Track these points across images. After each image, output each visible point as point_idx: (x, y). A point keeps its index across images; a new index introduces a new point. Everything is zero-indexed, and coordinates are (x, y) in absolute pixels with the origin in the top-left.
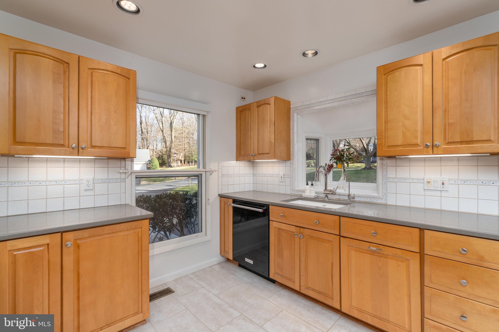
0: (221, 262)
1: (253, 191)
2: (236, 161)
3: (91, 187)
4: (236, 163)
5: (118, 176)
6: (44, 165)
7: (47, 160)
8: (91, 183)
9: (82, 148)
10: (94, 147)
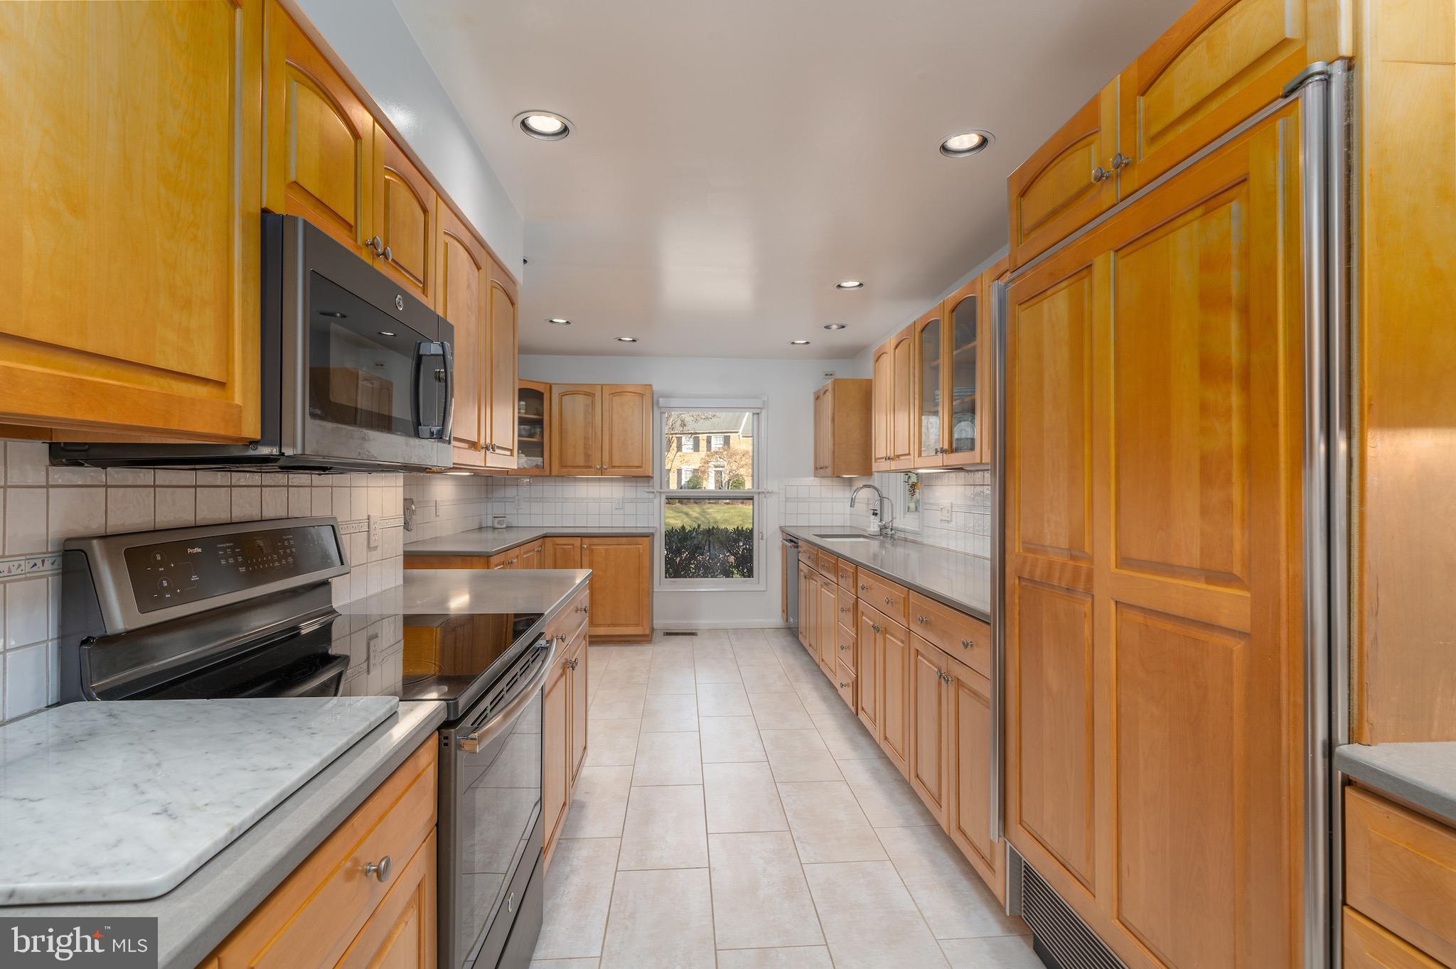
3: (622, 506)
5: (646, 495)
6: (585, 484)
7: (587, 480)
8: (621, 502)
9: (605, 469)
10: (613, 467)
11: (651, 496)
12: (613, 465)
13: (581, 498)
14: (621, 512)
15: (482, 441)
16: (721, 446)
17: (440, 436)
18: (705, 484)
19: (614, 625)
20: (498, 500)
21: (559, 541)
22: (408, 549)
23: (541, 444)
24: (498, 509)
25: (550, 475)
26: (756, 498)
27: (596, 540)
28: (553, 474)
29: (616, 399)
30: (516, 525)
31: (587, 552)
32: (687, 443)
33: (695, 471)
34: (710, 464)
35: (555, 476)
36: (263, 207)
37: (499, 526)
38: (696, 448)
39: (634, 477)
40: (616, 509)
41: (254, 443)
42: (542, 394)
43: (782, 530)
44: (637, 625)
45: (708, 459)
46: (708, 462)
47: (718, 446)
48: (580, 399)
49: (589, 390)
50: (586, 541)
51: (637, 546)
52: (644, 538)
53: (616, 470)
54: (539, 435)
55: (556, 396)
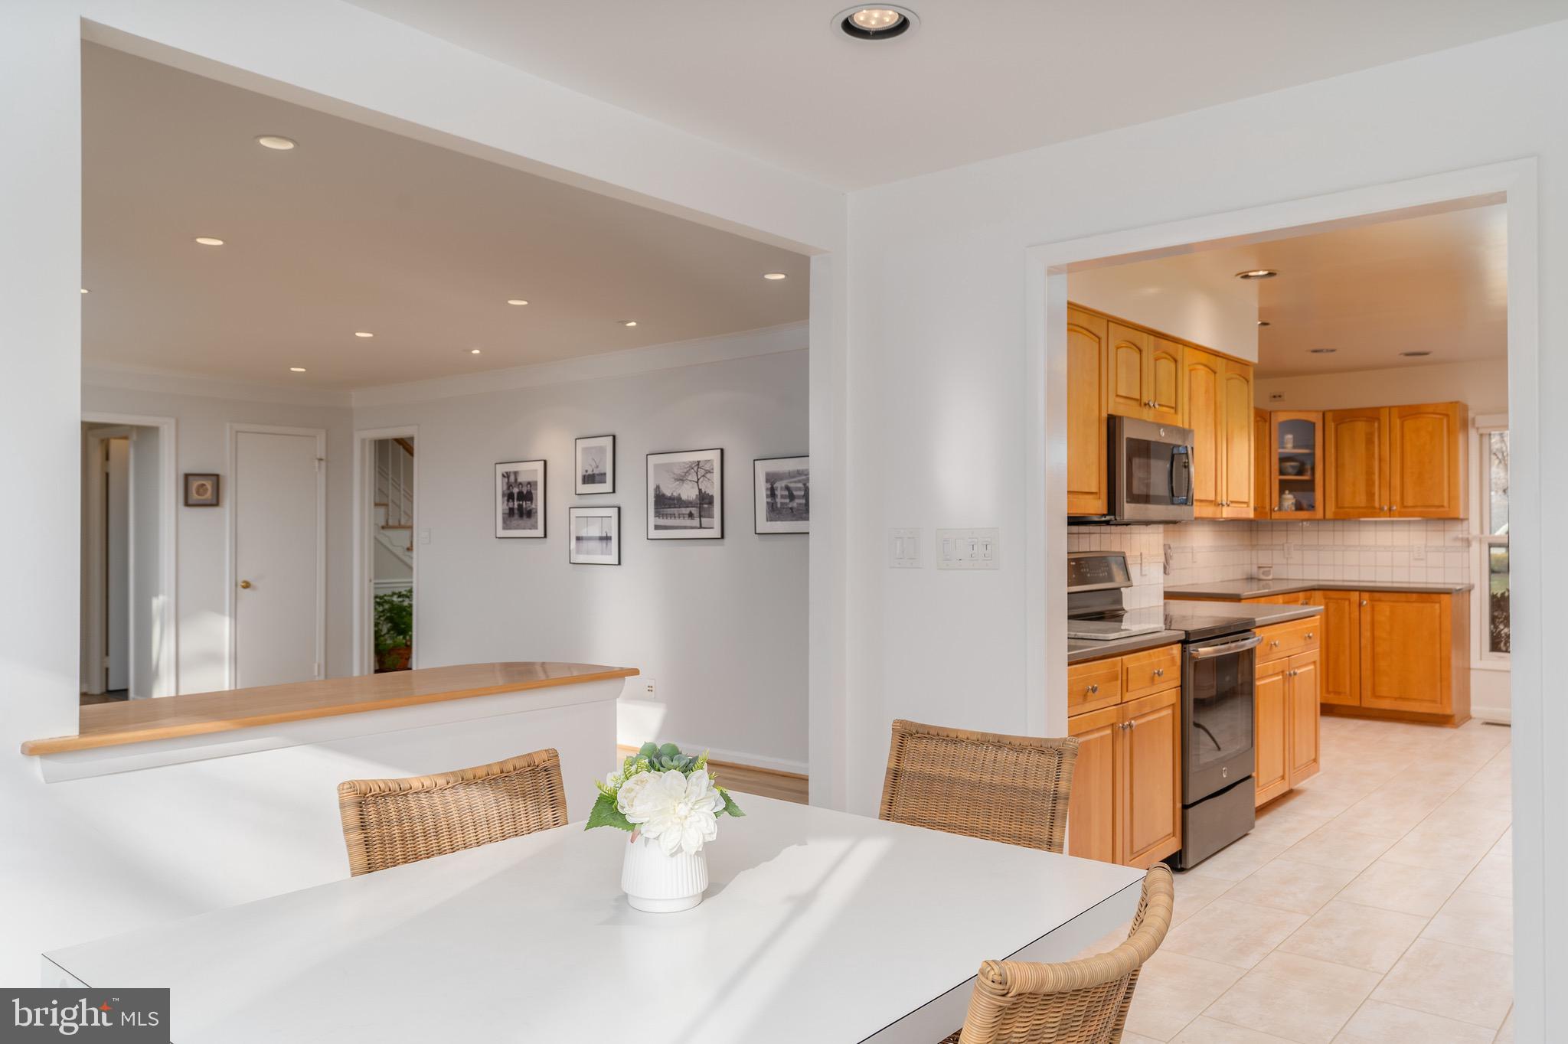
3: (1422, 557)
7: (1376, 522)
8: (1422, 551)
9: (1393, 509)
10: (1406, 507)
11: (1464, 543)
12: (1404, 505)
13: (1367, 546)
14: (1421, 563)
15: (1219, 499)
17: (1185, 503)
19: (1404, 701)
20: (1265, 547)
21: (1333, 595)
22: (1167, 590)
23: (1312, 482)
24: (1264, 558)
25: (1324, 519)
27: (1377, 595)
28: (1327, 517)
29: (1409, 424)
30: (1285, 577)
31: (1368, 609)
35: (1329, 520)
36: (1110, 413)
37: (1265, 578)
39: (1438, 518)
40: (1416, 559)
41: (1104, 515)
42: (1313, 424)
44: (1434, 701)
48: (1361, 427)
49: (1371, 415)
50: (1366, 595)
51: (1433, 604)
52: (1442, 596)
53: (1410, 510)
54: (1309, 473)
55: (1331, 426)
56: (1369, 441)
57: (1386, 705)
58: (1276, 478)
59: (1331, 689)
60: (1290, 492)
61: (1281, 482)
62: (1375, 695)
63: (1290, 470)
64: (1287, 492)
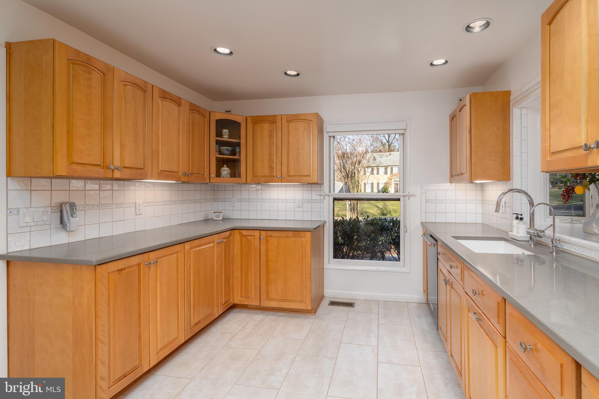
0: (421, 302)
1: (482, 224)
2: (450, 184)
3: (301, 205)
4: (451, 185)
5: (318, 198)
8: (301, 202)
9: (283, 178)
10: (290, 176)
11: (322, 198)
12: (289, 175)
13: (273, 199)
14: (301, 209)
16: (397, 172)
18: (390, 189)
19: (285, 301)
20: (221, 200)
21: (245, 233)
23: (239, 160)
24: (220, 206)
25: (246, 183)
26: (402, 199)
27: (270, 233)
28: (248, 181)
29: (292, 125)
31: (264, 241)
32: (382, 170)
33: (386, 183)
34: (392, 180)
35: (249, 183)
37: (217, 219)
38: (386, 173)
39: (309, 184)
40: (298, 207)
42: (240, 124)
43: (423, 224)
44: (302, 302)
45: (391, 178)
46: (391, 179)
47: (396, 172)
48: (266, 126)
49: (272, 120)
50: (263, 233)
51: (301, 238)
52: (306, 233)
53: (292, 178)
54: (238, 155)
55: (250, 125)
56: (271, 136)
57: (274, 304)
58: (214, 155)
59: (243, 295)
60: (227, 167)
61: (218, 159)
62: (268, 299)
63: (226, 152)
64: (225, 166)
